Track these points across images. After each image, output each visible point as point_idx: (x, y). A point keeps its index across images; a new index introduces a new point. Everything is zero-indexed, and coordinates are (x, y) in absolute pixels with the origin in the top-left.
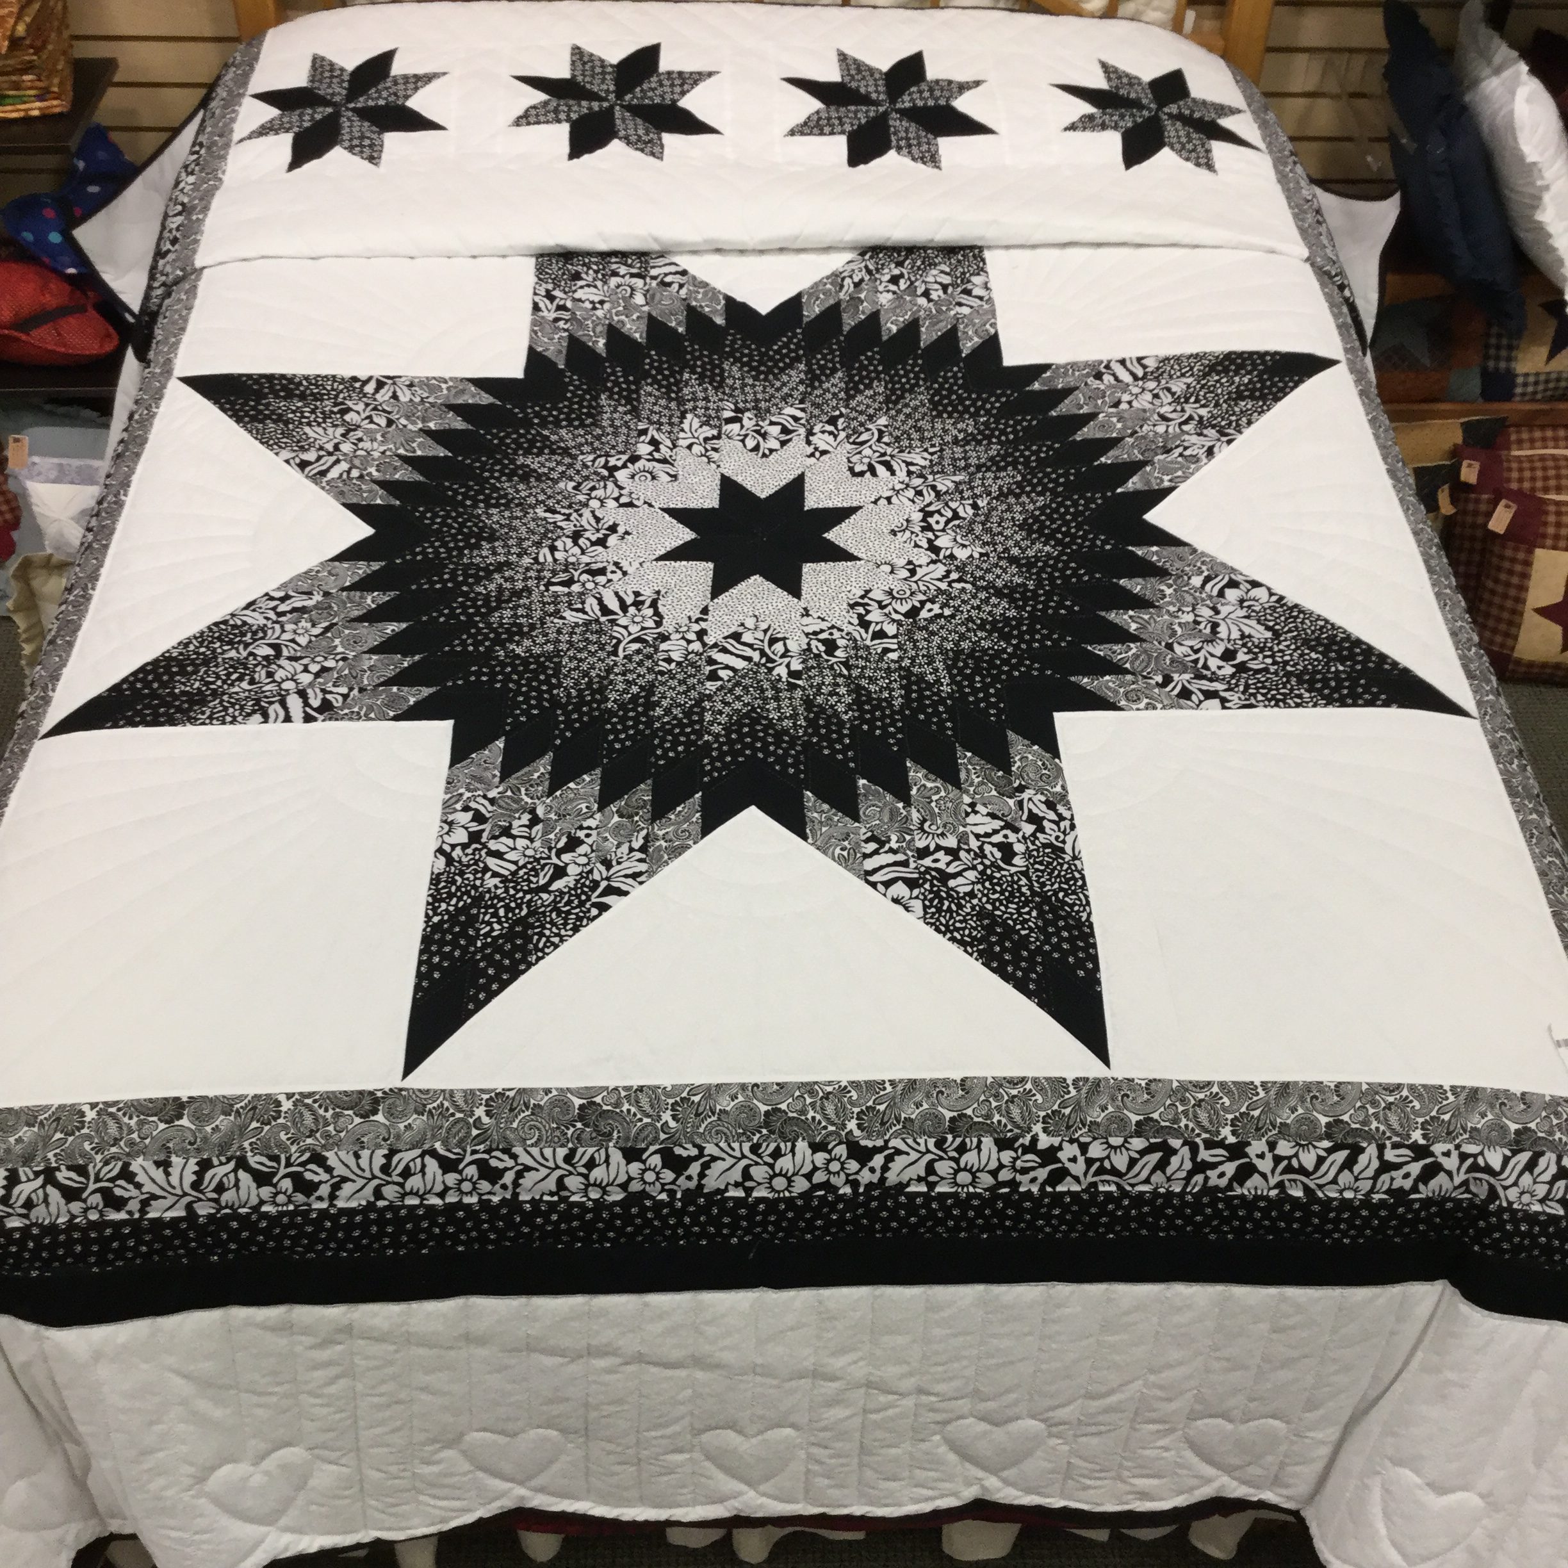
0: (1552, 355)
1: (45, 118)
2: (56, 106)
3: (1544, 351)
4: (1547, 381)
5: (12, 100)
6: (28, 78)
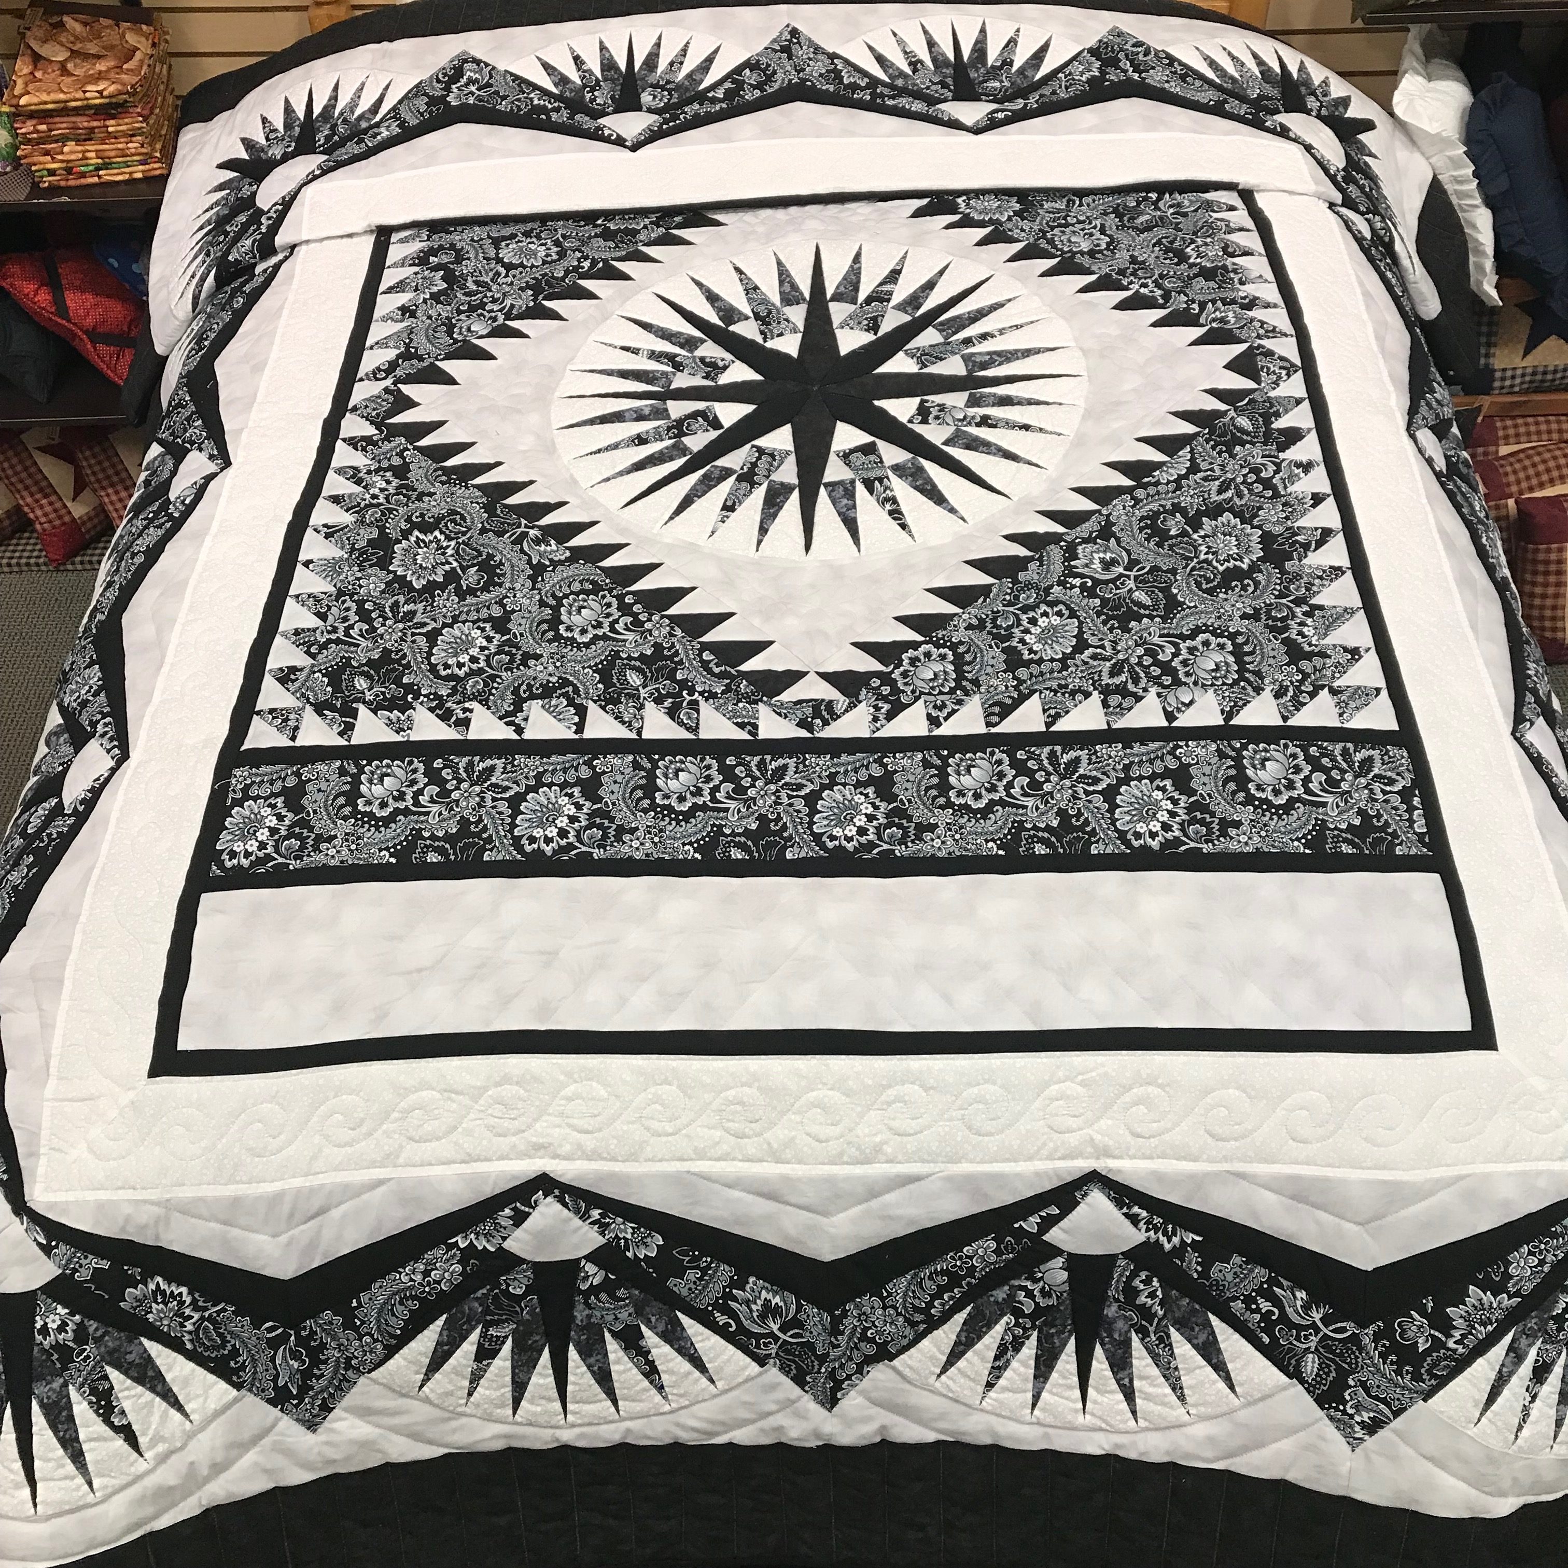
0: (1527, 351)
1: (144, 180)
2: (157, 169)
3: (1519, 348)
4: (1523, 375)
5: (120, 165)
6: (133, 145)
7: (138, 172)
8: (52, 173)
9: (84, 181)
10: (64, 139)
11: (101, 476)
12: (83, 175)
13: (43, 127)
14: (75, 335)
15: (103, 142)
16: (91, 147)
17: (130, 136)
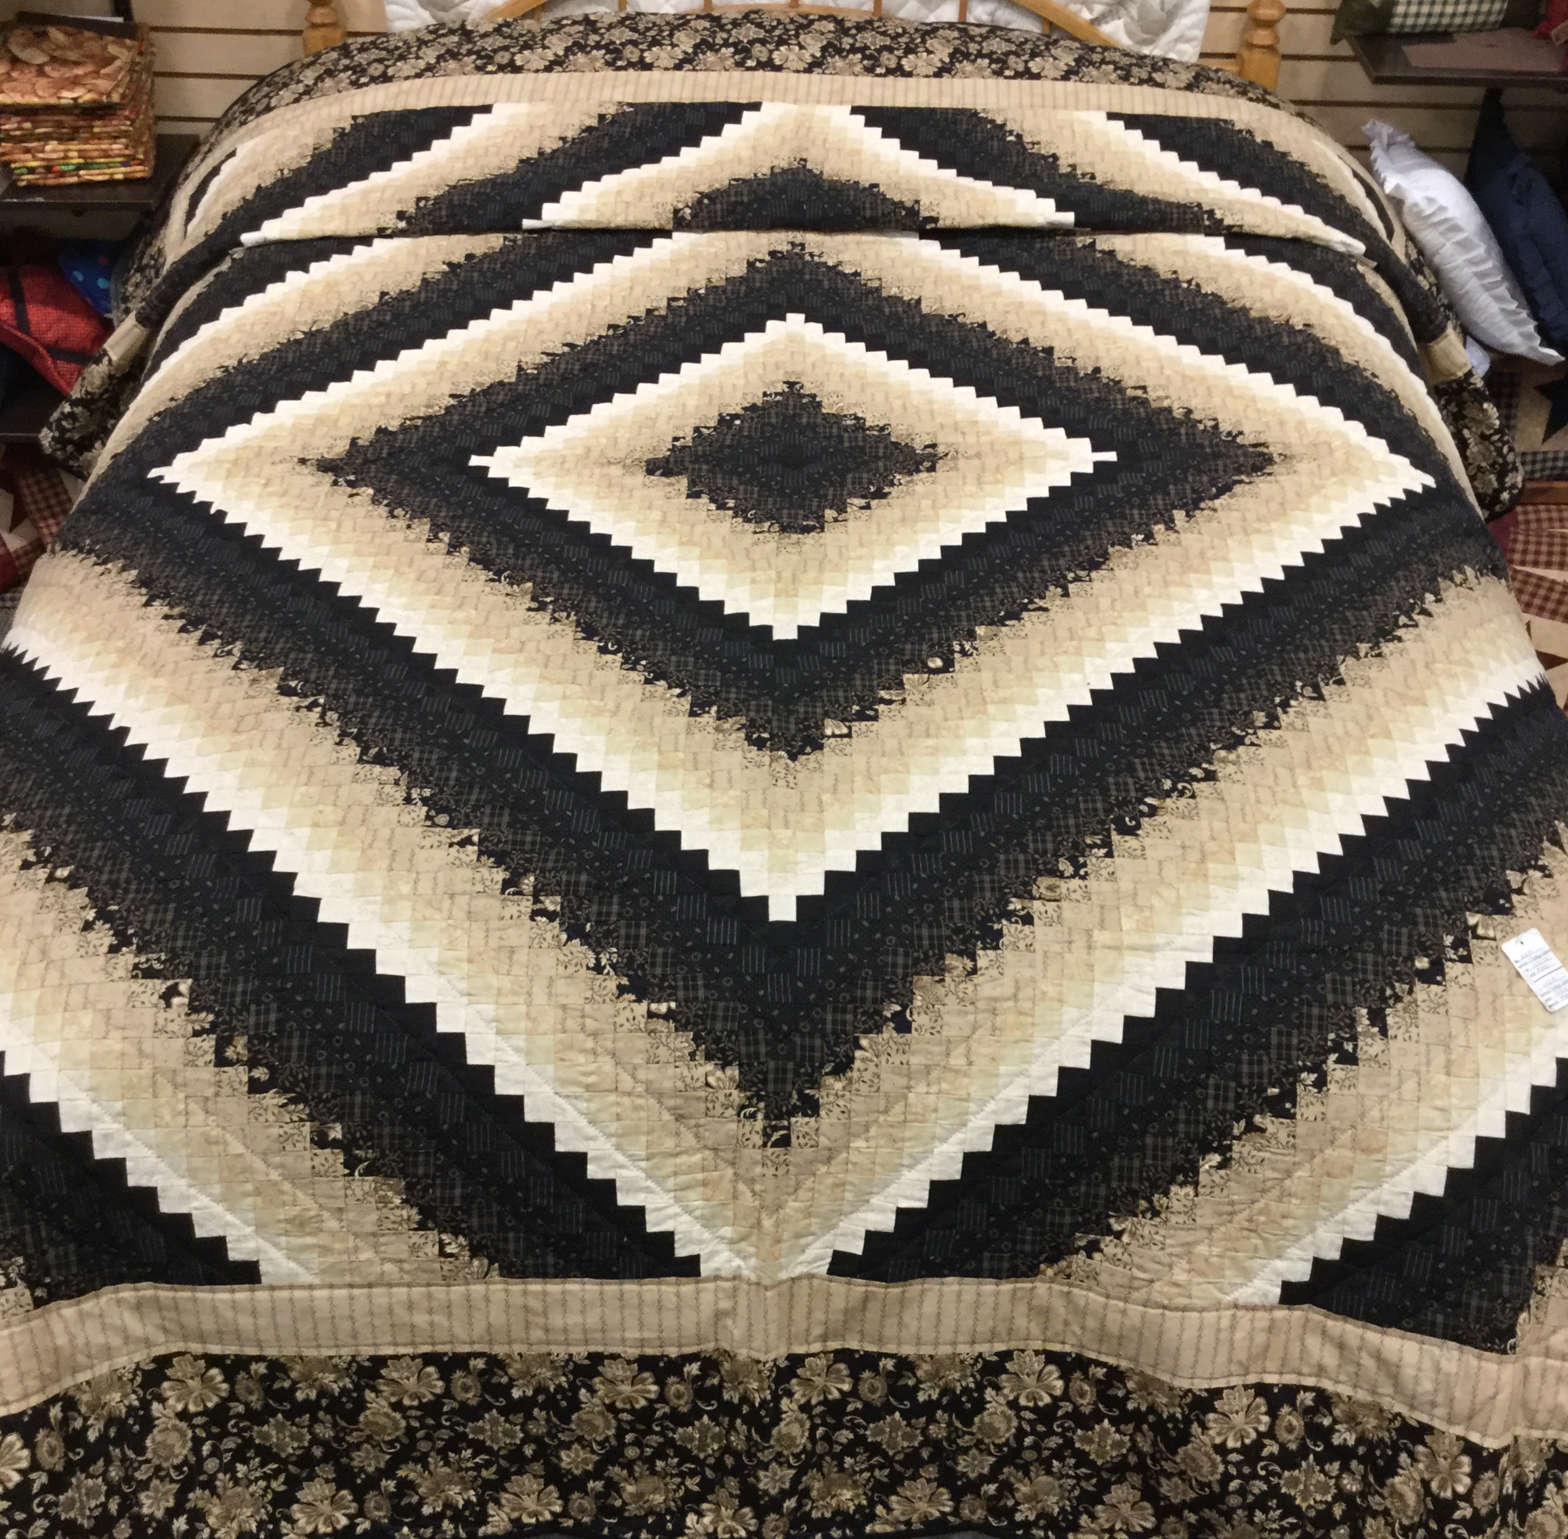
0: (1547, 436)
1: (128, 181)
2: (139, 171)
3: (1540, 432)
4: (1545, 460)
5: (100, 166)
6: (117, 147)
7: (119, 173)
8: (31, 171)
9: (62, 180)
10: (47, 138)
11: (42, 505)
12: (62, 174)
13: (28, 125)
14: (35, 351)
15: (86, 142)
16: (74, 146)
17: (115, 138)
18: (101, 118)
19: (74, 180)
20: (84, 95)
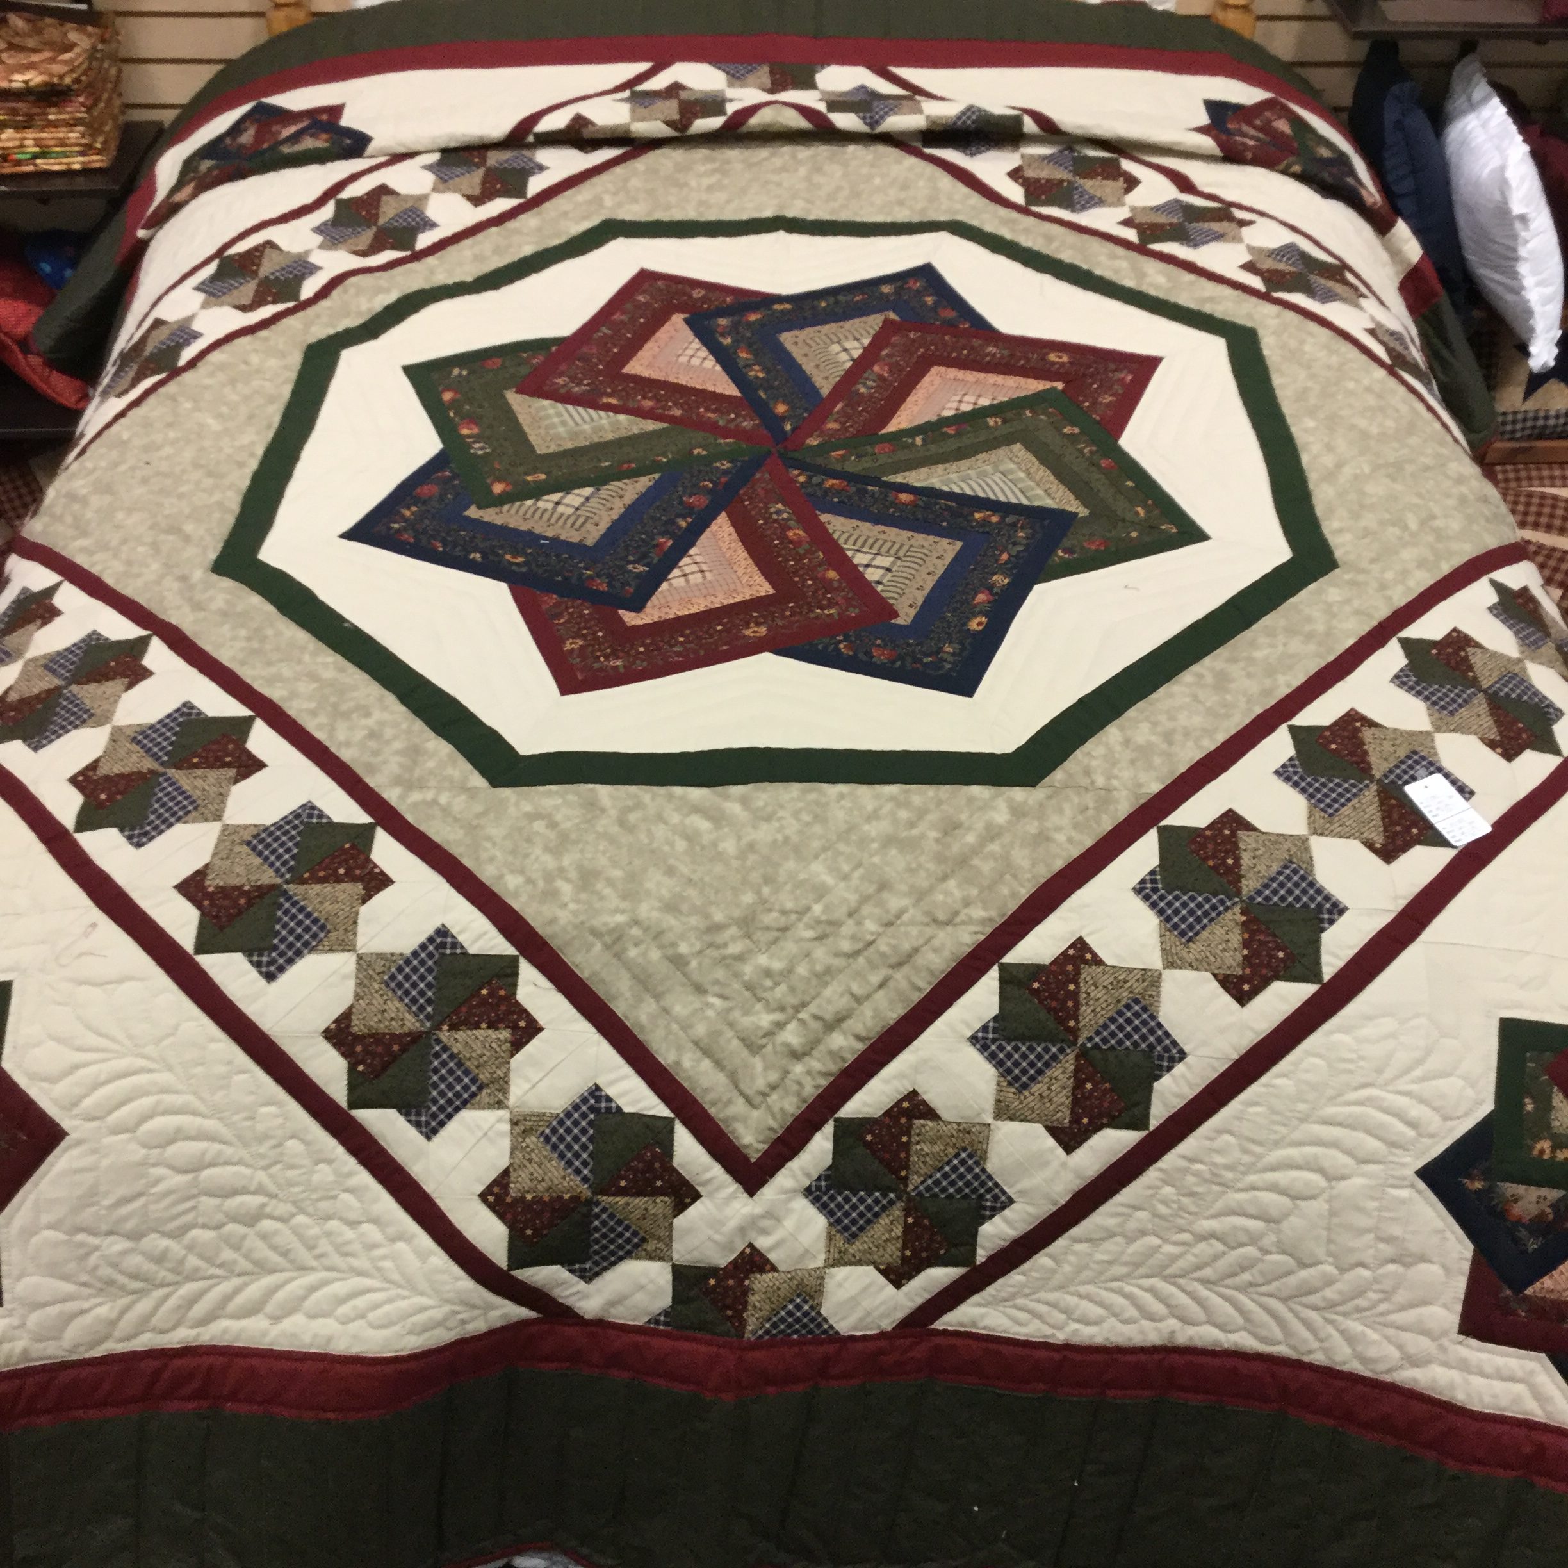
0: (1528, 394)
1: (86, 171)
2: (97, 161)
3: (1520, 391)
4: (1525, 420)
5: (57, 155)
6: (73, 136)
7: (77, 163)
9: (19, 169)
12: (19, 163)
14: (5, 345)
15: (42, 129)
16: (30, 134)
17: (71, 124)
18: (55, 105)
19: (29, 168)
20: (35, 78)
